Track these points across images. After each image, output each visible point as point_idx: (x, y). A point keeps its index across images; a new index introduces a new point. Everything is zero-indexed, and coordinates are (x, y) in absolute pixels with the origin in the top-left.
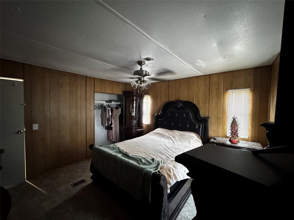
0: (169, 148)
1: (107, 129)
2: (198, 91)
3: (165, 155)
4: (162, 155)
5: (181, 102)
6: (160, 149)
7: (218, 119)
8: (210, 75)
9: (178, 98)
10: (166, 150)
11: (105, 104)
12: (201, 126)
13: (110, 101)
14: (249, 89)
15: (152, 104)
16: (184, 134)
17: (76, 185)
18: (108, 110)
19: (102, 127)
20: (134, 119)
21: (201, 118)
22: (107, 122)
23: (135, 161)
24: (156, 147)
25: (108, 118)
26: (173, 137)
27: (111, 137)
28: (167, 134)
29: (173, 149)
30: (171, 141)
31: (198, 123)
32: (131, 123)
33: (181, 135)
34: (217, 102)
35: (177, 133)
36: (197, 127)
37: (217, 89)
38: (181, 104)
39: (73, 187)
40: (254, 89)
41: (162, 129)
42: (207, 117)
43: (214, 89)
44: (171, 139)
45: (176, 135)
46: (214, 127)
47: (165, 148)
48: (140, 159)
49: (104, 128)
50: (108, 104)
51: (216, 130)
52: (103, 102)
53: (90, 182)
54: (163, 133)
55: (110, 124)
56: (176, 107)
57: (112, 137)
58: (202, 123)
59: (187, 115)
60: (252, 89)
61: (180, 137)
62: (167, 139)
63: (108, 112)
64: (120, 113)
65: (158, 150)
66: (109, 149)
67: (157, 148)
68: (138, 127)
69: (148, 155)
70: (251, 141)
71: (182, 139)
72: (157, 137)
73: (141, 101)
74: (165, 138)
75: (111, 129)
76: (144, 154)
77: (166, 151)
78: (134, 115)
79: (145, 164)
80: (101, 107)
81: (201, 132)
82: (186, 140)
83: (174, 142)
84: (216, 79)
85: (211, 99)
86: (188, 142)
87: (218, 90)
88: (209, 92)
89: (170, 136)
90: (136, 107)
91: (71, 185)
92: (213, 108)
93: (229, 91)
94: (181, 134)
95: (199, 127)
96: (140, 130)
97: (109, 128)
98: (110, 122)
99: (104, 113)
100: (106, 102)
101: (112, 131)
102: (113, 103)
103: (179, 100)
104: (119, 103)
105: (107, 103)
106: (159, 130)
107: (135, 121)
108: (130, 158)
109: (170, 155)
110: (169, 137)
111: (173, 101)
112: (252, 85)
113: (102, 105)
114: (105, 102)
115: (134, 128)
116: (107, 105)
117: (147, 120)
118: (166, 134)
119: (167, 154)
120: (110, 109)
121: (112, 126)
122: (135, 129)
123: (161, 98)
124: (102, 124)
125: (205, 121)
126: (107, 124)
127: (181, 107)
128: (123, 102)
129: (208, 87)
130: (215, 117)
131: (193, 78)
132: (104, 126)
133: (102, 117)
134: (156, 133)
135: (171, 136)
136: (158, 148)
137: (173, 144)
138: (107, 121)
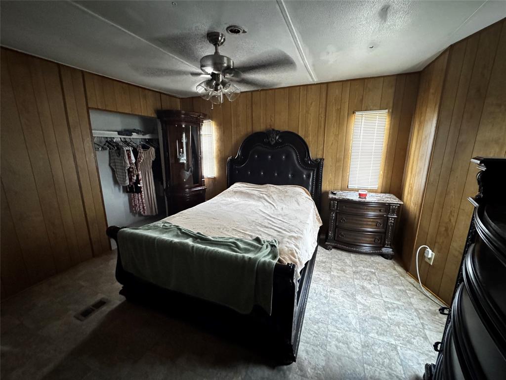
0: (271, 217)
1: (127, 192)
2: (307, 112)
3: (271, 228)
4: (267, 229)
5: (278, 132)
6: (256, 220)
7: (338, 160)
8: (327, 83)
9: (270, 125)
10: (268, 219)
11: (117, 138)
12: (312, 174)
13: (128, 132)
14: (387, 111)
15: (219, 139)
16: (286, 190)
17: (86, 313)
18: (127, 151)
19: (117, 188)
20: (186, 168)
21: (311, 160)
22: (127, 178)
23: (225, 249)
24: (247, 217)
25: (128, 170)
26: (269, 197)
27: (139, 207)
28: (256, 193)
29: (278, 217)
30: (266, 204)
31: (307, 169)
32: (180, 177)
33: (280, 191)
34: (337, 133)
35: (272, 188)
36: (304, 176)
37: (338, 109)
38: (277, 137)
39: (81, 320)
40: (392, 110)
41: (244, 185)
42: (321, 159)
43: (334, 110)
44: (265, 199)
45: (272, 192)
46: (330, 175)
47: (264, 217)
48: (234, 243)
49: (119, 189)
50: (125, 138)
51: (333, 179)
52: (112, 134)
53: (120, 301)
54: (248, 191)
55: (134, 181)
56: (269, 143)
57: (141, 207)
58: (312, 170)
59: (288, 156)
60: (390, 110)
61: (280, 195)
62: (259, 200)
63: (127, 157)
64: (153, 159)
65: (254, 221)
66: (157, 233)
67: (251, 218)
68: (194, 184)
69: (243, 233)
70: (381, 193)
71: (285, 198)
72: (240, 199)
73: (197, 133)
74: (254, 199)
75: (139, 190)
76: (234, 232)
77: (271, 222)
78: (185, 162)
79: (247, 251)
80: (107, 144)
81: (310, 184)
82: (291, 199)
83: (273, 205)
84: (337, 91)
85: (327, 128)
86: (295, 202)
87: (339, 111)
88: (325, 116)
89: (262, 195)
90: (187, 144)
91: (75, 317)
92: (330, 144)
93: (357, 113)
94: (280, 189)
95: (308, 176)
96: (199, 188)
97: (133, 190)
98: (135, 178)
99: (116, 157)
100: (119, 134)
101: (141, 196)
102: (135, 135)
103: (273, 130)
104: (147, 137)
105: (120, 136)
106: (237, 186)
107: (188, 173)
108: (212, 243)
109: (280, 228)
110: (260, 197)
111: (261, 131)
112: (391, 105)
113: (109, 140)
114: (117, 133)
115: (187, 186)
116: (122, 141)
117: (210, 169)
118: (253, 192)
119: (275, 226)
120: (131, 149)
121: (139, 185)
122: (190, 188)
123: (238, 125)
124: (116, 182)
125: (317, 166)
126: (128, 182)
127: (277, 143)
128: (157, 134)
129: (324, 106)
130: (332, 158)
131: (299, 87)
132: (119, 186)
133: (114, 167)
134: (236, 192)
135: (264, 195)
136: (253, 219)
137: (273, 208)
138: (127, 174)
